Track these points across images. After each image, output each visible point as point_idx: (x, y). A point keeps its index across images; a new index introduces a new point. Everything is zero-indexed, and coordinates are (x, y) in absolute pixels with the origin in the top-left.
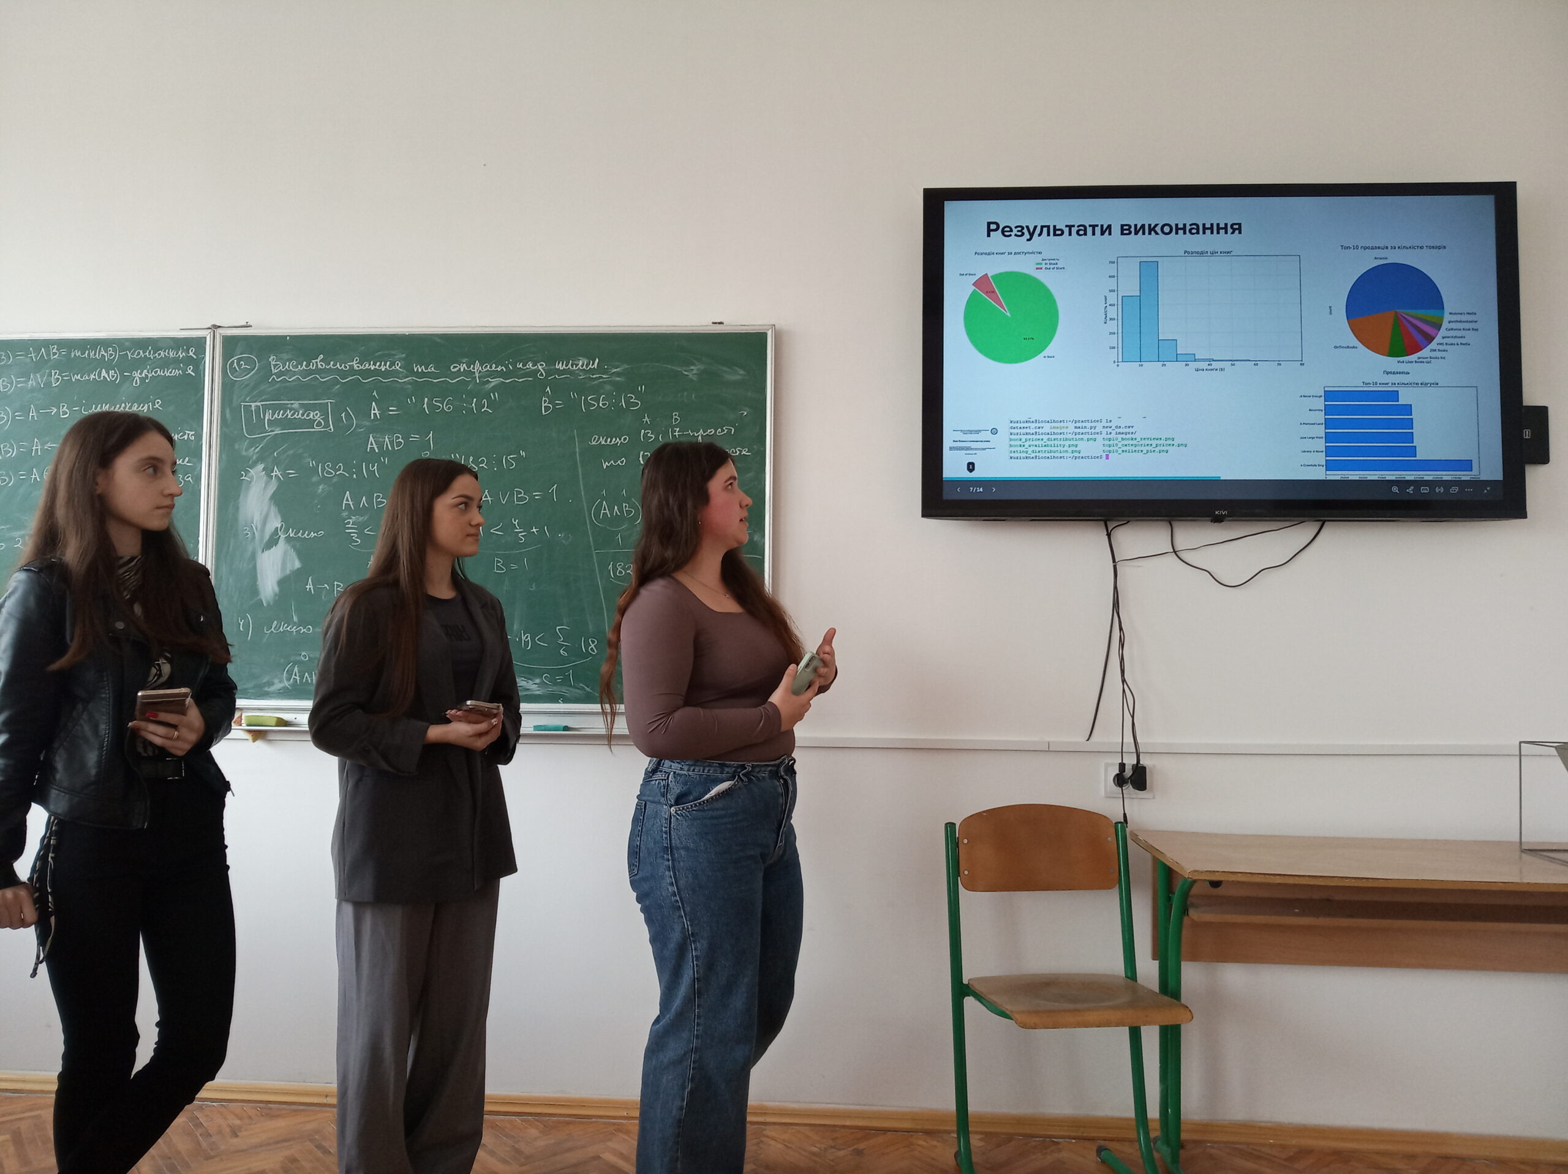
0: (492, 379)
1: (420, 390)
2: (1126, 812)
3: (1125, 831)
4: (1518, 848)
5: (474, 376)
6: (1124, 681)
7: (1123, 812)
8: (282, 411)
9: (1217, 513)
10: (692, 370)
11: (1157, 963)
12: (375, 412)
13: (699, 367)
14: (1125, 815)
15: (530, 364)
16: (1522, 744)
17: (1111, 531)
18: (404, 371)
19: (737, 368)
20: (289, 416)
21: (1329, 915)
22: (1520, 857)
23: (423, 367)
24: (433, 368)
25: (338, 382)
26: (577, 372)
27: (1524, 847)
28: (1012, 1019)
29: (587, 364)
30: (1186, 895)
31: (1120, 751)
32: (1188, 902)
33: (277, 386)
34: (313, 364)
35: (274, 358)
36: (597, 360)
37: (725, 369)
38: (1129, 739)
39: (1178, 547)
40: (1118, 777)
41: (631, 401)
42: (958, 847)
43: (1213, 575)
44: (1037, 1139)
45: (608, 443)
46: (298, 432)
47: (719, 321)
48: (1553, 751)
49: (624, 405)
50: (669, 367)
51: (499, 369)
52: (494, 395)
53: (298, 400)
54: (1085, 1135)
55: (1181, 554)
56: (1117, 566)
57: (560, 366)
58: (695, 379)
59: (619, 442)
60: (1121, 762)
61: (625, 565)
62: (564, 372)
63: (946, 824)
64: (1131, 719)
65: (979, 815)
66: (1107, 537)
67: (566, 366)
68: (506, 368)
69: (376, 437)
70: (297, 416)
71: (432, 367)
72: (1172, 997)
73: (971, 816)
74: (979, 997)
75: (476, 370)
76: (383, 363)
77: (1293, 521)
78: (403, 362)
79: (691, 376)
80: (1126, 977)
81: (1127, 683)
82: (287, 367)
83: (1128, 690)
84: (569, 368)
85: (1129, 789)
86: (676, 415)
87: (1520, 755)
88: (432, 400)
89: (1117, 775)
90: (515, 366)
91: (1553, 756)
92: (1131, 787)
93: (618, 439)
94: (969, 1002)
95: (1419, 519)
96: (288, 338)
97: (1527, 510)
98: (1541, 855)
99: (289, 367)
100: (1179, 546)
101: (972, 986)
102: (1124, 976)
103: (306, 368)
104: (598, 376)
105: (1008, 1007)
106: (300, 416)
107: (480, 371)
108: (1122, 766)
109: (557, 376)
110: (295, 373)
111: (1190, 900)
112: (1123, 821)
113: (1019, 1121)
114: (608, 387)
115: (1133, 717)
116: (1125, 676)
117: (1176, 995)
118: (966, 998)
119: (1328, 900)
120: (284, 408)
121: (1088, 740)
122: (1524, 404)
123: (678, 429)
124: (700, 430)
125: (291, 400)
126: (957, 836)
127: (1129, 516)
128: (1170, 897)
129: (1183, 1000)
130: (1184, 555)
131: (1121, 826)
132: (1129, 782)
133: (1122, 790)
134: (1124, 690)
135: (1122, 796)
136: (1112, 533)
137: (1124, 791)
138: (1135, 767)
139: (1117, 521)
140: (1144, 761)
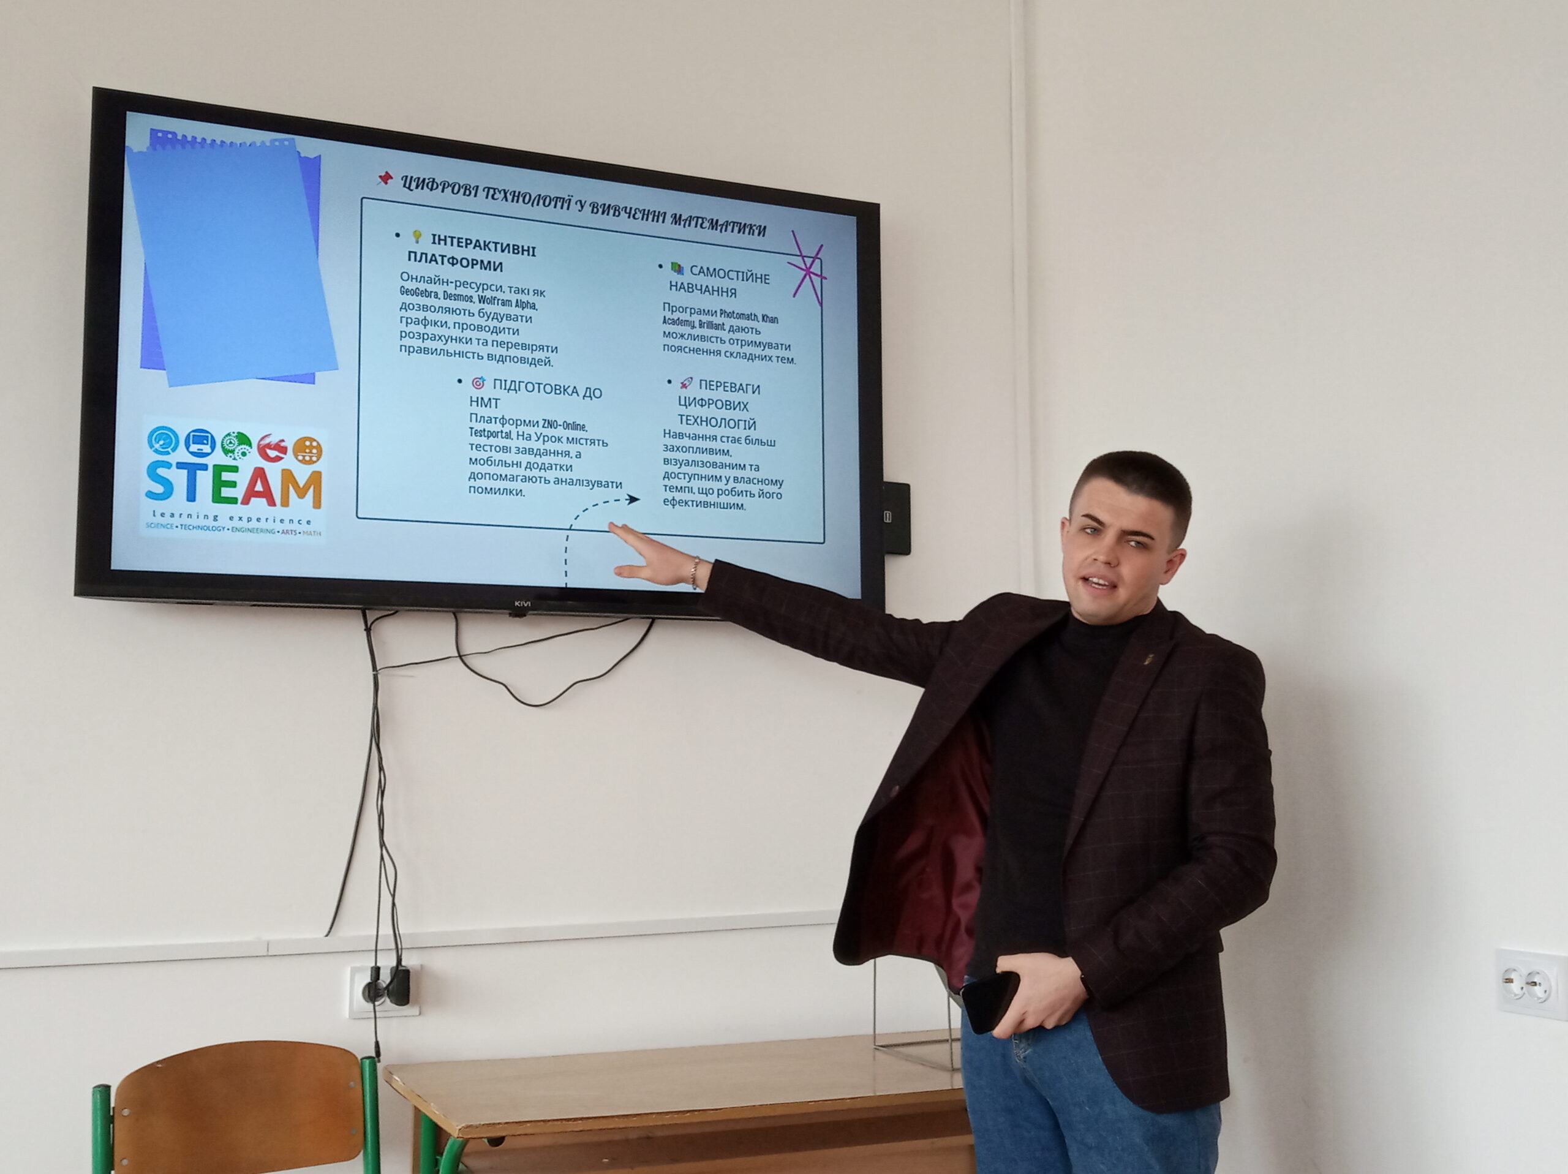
2: (379, 1039)
3: (376, 1070)
6: (382, 844)
7: (374, 1040)
9: (517, 604)
14: (377, 1044)
17: (371, 626)
22: (875, 1057)
27: (878, 1042)
31: (374, 948)
32: (461, 1166)
38: (386, 930)
39: (466, 649)
40: (369, 988)
42: (113, 1124)
43: (511, 689)
55: (470, 661)
56: (379, 676)
60: (373, 965)
63: (97, 1088)
64: (391, 899)
65: (149, 1069)
66: (365, 633)
73: (136, 1071)
77: (613, 617)
81: (386, 848)
83: (388, 855)
85: (386, 1004)
89: (369, 985)
92: (388, 1000)
100: (468, 648)
108: (376, 971)
112: (373, 1054)
115: (393, 896)
116: (385, 839)
121: (327, 936)
122: (885, 480)
126: (113, 1105)
127: (398, 605)
128: (436, 1159)
130: (472, 661)
131: (370, 1063)
132: (386, 994)
133: (374, 1006)
134: (382, 858)
135: (373, 1016)
136: (372, 628)
137: (377, 1008)
138: (395, 968)
139: (381, 610)
140: (408, 962)
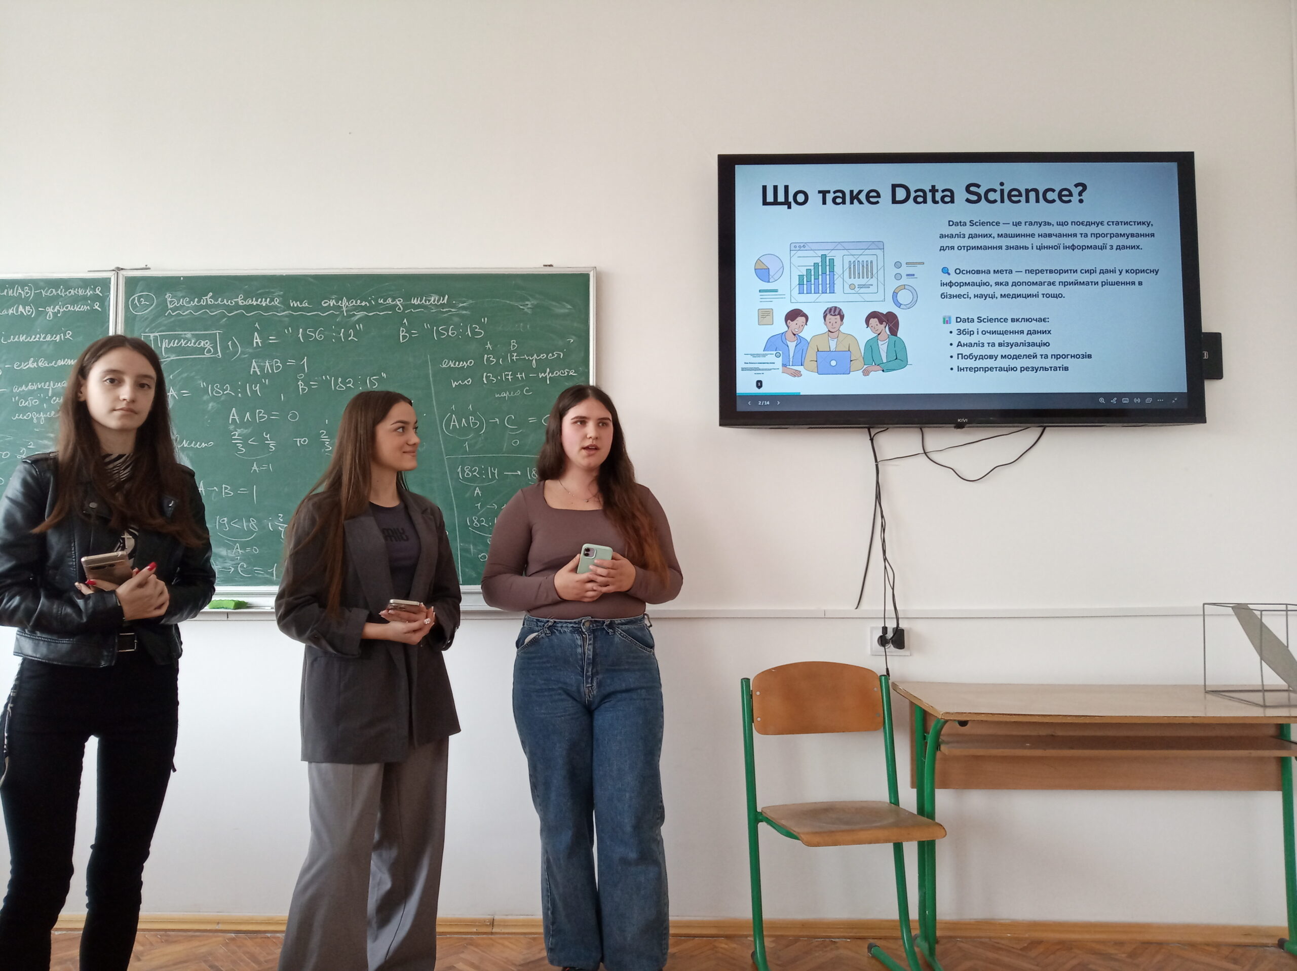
0: (357, 312)
1: (295, 322)
2: (888, 667)
3: (888, 682)
4: (1203, 691)
5: (342, 310)
6: (885, 559)
7: (886, 667)
8: (177, 341)
9: (959, 420)
10: (528, 304)
11: (915, 790)
12: (256, 341)
13: (532, 302)
14: (887, 670)
15: (389, 301)
16: (1205, 606)
17: (873, 436)
18: (282, 306)
19: (565, 303)
20: (183, 345)
21: (1054, 748)
22: (1205, 698)
23: (298, 302)
24: (306, 304)
25: (225, 316)
26: (429, 306)
27: (1208, 689)
28: (798, 839)
29: (437, 301)
30: (938, 734)
31: (883, 617)
32: (940, 740)
33: (172, 319)
34: (204, 300)
35: (170, 296)
36: (447, 297)
37: (554, 303)
38: (890, 607)
39: (928, 449)
40: (881, 639)
41: (476, 330)
42: (752, 698)
43: (957, 472)
44: (819, 940)
45: (457, 366)
46: (190, 358)
47: (549, 264)
48: (1230, 611)
49: (469, 334)
50: (508, 302)
51: (363, 304)
52: (359, 326)
53: (191, 331)
54: (858, 935)
55: (930, 455)
56: (879, 465)
57: (415, 302)
58: (529, 312)
59: (466, 365)
60: (883, 625)
61: (471, 468)
62: (419, 306)
63: (744, 679)
64: (892, 591)
65: (769, 671)
66: (870, 441)
67: (421, 301)
68: (369, 303)
69: (257, 362)
70: (190, 344)
71: (306, 302)
72: (928, 817)
73: (762, 672)
74: (769, 822)
75: (343, 305)
76: (264, 299)
77: (1021, 427)
78: (281, 299)
79: (526, 310)
80: (891, 802)
81: (887, 561)
82: (181, 303)
83: (889, 566)
84: (423, 303)
85: (891, 648)
86: (513, 342)
87: (1204, 615)
88: (305, 330)
89: (881, 637)
90: (376, 301)
91: (1232, 615)
92: (892, 646)
93: (465, 363)
94: (763, 827)
95: (1121, 424)
96: (182, 278)
97: (1207, 416)
98: (1221, 695)
99: (183, 303)
100: (930, 447)
101: (765, 813)
102: (889, 802)
103: (197, 304)
104: (447, 309)
105: (796, 829)
106: (192, 344)
107: (347, 306)
108: (885, 629)
109: (412, 310)
110: (188, 308)
111: (942, 738)
112: (886, 674)
113: (804, 925)
114: (456, 319)
115: (893, 589)
116: (887, 556)
117: (932, 816)
118: (760, 823)
119: (1053, 736)
120: (179, 338)
121: (856, 608)
122: (1204, 331)
123: (516, 354)
124: (534, 355)
125: (185, 331)
126: (751, 689)
127: (888, 424)
128: (925, 736)
129: (937, 820)
130: (932, 456)
131: (885, 679)
132: (891, 642)
133: (885, 649)
134: (885, 568)
135: (884, 654)
136: (874, 438)
137: (886, 650)
138: (895, 630)
139: (879, 428)
140: (902, 625)
